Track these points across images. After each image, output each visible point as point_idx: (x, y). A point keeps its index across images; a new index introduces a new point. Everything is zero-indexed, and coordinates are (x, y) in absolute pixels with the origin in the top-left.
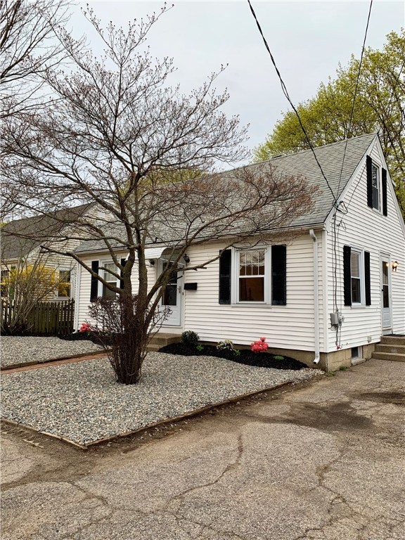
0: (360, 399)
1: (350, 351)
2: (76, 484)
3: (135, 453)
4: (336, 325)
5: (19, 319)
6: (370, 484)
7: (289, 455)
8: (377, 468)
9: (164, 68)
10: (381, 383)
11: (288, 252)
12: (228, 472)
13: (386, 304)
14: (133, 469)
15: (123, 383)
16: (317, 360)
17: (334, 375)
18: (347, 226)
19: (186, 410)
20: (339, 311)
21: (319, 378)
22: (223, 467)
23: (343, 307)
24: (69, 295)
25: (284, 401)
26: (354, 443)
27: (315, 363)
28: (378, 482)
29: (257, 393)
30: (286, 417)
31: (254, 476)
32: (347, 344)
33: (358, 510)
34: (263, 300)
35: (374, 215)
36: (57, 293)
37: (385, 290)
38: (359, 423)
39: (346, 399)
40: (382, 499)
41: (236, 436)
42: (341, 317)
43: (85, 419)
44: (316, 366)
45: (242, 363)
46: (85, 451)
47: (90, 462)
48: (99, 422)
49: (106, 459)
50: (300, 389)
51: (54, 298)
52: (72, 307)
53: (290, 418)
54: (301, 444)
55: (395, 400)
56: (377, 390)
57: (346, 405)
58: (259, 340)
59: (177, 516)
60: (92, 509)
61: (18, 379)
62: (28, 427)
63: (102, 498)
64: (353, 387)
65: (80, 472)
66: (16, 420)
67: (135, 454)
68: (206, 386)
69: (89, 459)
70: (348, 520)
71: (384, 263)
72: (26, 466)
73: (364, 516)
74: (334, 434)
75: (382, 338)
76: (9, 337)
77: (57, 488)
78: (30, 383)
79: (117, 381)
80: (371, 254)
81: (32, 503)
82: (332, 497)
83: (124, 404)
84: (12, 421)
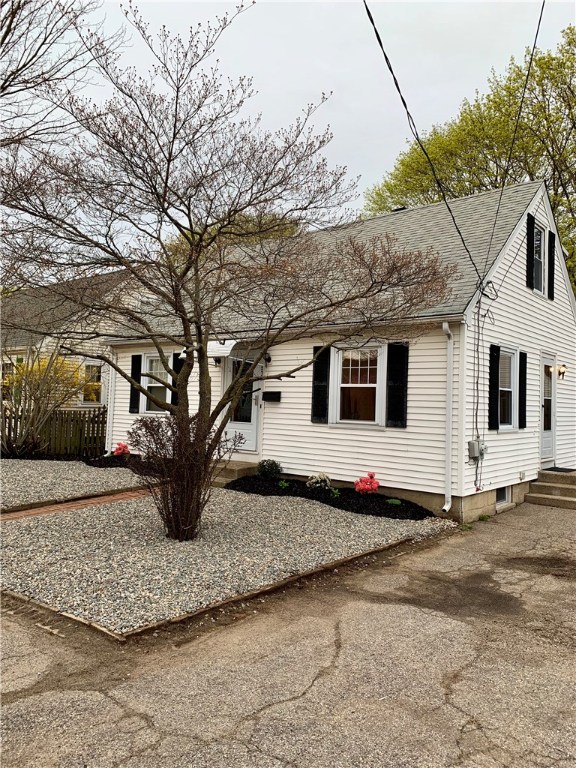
0: (506, 567)
1: (495, 494)
2: (110, 694)
3: (191, 647)
4: (475, 458)
5: (28, 434)
6: (516, 703)
7: (405, 655)
8: (527, 676)
9: (239, 92)
10: (537, 541)
11: (411, 353)
12: (321, 680)
13: (547, 426)
14: (189, 672)
15: (176, 538)
16: (447, 507)
17: (470, 528)
18: (495, 317)
19: (262, 582)
20: (481, 438)
21: (450, 533)
22: (313, 672)
23: (487, 432)
24: (98, 400)
25: (400, 568)
26: (495, 637)
27: (444, 511)
28: (527, 699)
29: (362, 556)
30: (401, 594)
31: (356, 686)
32: (490, 483)
33: (498, 742)
34: (374, 420)
35: (536, 299)
36: (81, 397)
37: (547, 406)
38: (503, 605)
39: (486, 567)
40: (531, 726)
41: (331, 623)
42: (483, 447)
43: (123, 595)
44: (445, 515)
45: (343, 509)
46: (123, 643)
47: (130, 660)
48: (143, 599)
49: (152, 657)
50: (422, 549)
51: (78, 404)
52: (104, 418)
53: (408, 595)
54: (422, 638)
55: (555, 570)
56: (530, 553)
57: (485, 576)
58: (366, 475)
59: (249, 746)
60: (133, 733)
61: (29, 529)
62: (43, 605)
63: (145, 717)
64: (496, 548)
65: (116, 675)
66: (26, 593)
67: (191, 649)
68: (291, 546)
69: (128, 656)
70: (484, 757)
71: (547, 368)
72: (41, 665)
73: (507, 751)
74: (468, 623)
75: (539, 474)
76: (15, 461)
77: (84, 701)
78: (45, 536)
79: (167, 536)
80: (528, 355)
81: (51, 722)
82: (463, 722)
83: (176, 572)
84: (20, 595)
